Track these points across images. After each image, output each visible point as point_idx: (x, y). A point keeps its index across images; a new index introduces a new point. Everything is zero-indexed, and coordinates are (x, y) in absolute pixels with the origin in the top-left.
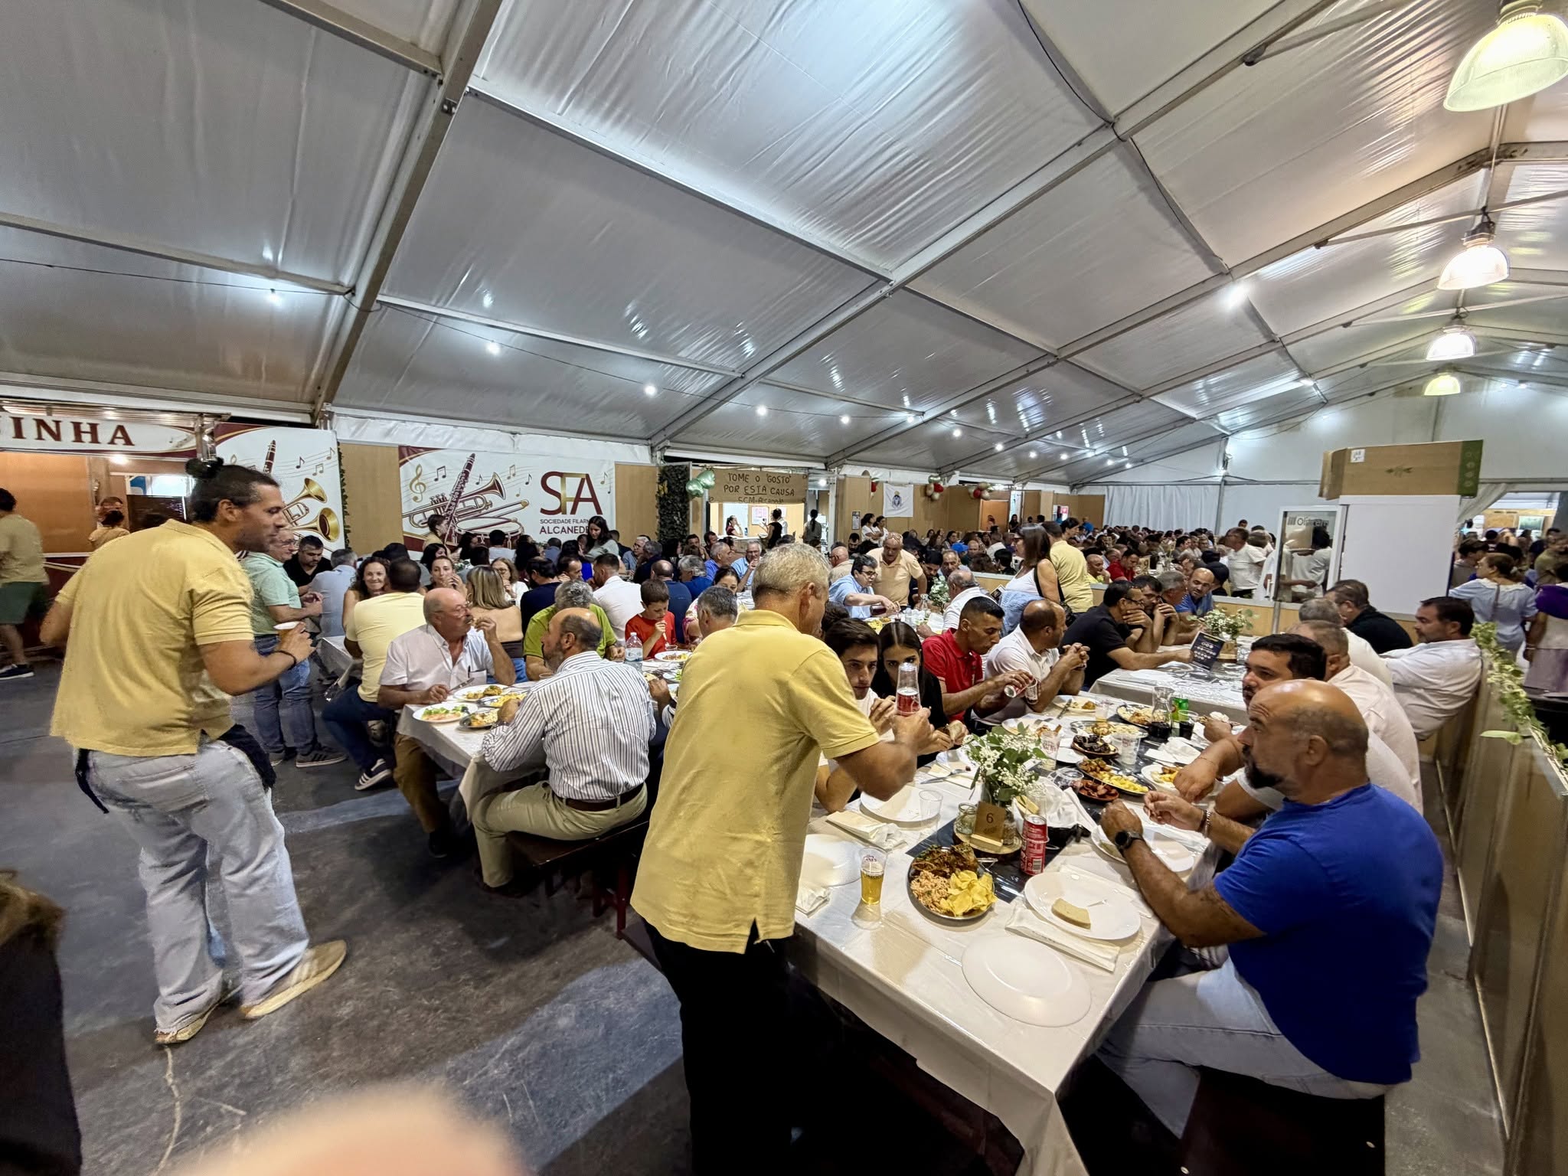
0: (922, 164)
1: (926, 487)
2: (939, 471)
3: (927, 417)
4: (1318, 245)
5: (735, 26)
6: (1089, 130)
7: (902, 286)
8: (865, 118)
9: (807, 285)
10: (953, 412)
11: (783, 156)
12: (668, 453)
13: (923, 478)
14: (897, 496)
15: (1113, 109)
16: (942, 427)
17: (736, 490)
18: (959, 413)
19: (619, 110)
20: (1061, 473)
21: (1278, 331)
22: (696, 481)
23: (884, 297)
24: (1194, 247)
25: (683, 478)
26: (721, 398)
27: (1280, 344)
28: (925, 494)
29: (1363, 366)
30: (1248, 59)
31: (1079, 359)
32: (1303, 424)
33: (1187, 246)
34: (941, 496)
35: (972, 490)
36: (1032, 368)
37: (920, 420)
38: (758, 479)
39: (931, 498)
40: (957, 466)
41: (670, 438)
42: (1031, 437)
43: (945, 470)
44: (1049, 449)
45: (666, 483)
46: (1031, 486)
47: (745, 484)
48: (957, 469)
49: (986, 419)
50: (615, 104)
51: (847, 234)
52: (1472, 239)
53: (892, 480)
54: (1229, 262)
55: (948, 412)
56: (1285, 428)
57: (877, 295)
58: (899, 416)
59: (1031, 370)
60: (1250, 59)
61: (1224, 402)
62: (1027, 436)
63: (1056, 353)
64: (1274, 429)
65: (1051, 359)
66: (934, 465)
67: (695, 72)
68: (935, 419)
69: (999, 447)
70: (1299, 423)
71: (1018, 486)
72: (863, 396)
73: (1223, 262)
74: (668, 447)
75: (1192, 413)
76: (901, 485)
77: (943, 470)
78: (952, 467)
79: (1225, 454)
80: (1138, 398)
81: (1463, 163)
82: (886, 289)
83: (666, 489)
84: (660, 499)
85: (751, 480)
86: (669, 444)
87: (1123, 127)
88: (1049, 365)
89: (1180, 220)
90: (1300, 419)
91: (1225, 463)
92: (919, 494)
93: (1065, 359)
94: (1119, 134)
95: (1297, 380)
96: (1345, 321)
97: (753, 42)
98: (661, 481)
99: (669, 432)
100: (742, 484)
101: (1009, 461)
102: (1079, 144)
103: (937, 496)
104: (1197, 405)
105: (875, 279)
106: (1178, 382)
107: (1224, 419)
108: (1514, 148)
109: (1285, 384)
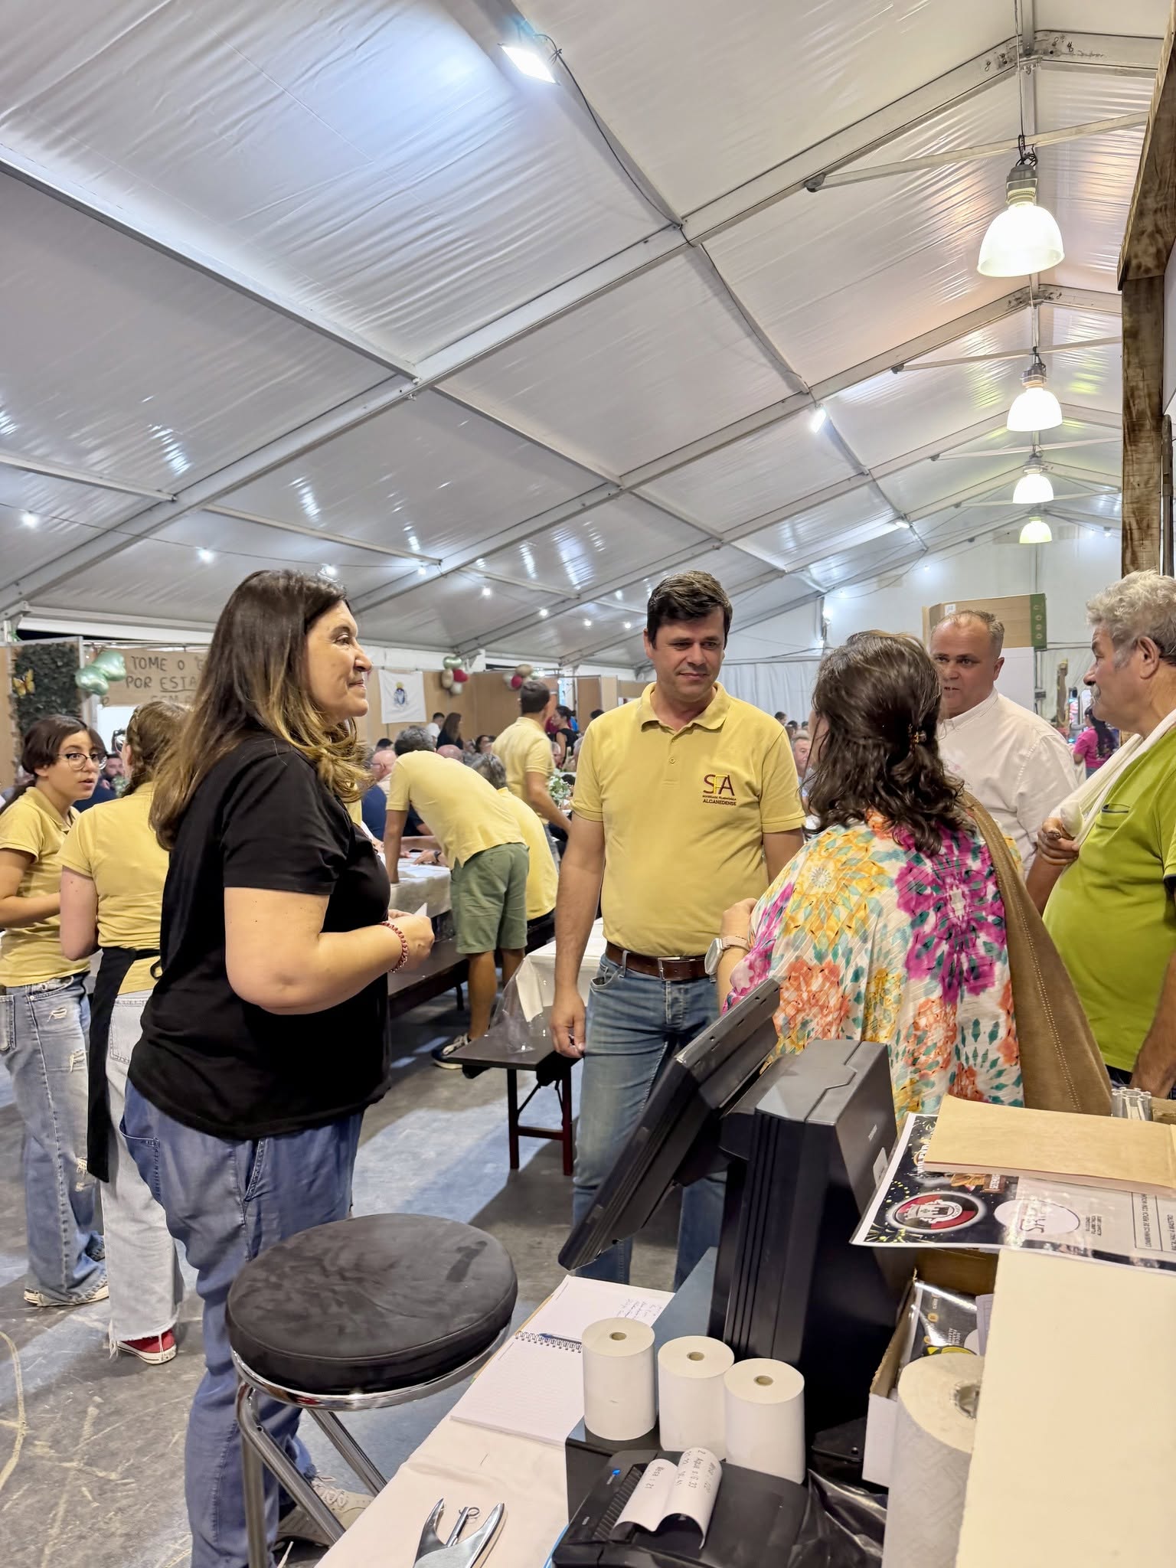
0: (467, 243)
1: (440, 676)
2: (456, 649)
3: (446, 567)
4: (896, 369)
5: (257, 74)
6: (656, 228)
7: (431, 386)
8: (402, 186)
9: (298, 374)
10: (480, 563)
11: (292, 216)
12: (26, 625)
13: (435, 661)
14: (400, 690)
15: (680, 210)
16: (464, 583)
17: (146, 685)
18: (487, 563)
19: (73, 140)
20: (622, 651)
21: (867, 464)
22: (92, 668)
23: (406, 399)
24: (771, 361)
25: (66, 665)
26: (136, 532)
27: (869, 478)
28: (441, 686)
29: (957, 505)
30: (809, 184)
31: (647, 490)
32: (904, 577)
33: (764, 360)
34: (464, 688)
35: (509, 677)
36: (589, 501)
37: (436, 571)
38: (181, 665)
39: (449, 691)
40: (482, 641)
41: (29, 598)
42: (585, 597)
43: (466, 648)
44: (604, 616)
45: (29, 674)
46: (585, 671)
47: (162, 674)
48: (481, 646)
49: (521, 572)
50: (72, 132)
51: (360, 315)
52: (1030, 379)
53: (388, 664)
54: (808, 380)
55: (473, 561)
56: (886, 583)
57: (394, 395)
58: (402, 566)
59: (588, 504)
60: (813, 184)
61: (813, 549)
62: (579, 596)
63: (617, 481)
64: (872, 584)
65: (610, 490)
66: (448, 641)
67: (193, 112)
68: (457, 570)
69: (544, 613)
70: (902, 575)
71: (567, 671)
72: (355, 533)
73: (803, 380)
74: (25, 614)
75: (779, 563)
76: (403, 672)
77: (461, 649)
78: (474, 644)
79: (822, 618)
80: (717, 544)
81: (1012, 298)
82: (407, 388)
83: (31, 686)
84: (19, 702)
85: (170, 666)
86: (27, 608)
87: (692, 230)
88: (610, 498)
89: (754, 330)
90: (900, 571)
91: (824, 631)
92: (432, 684)
93: (630, 490)
94: (689, 238)
95: (892, 522)
96: (933, 453)
97: (276, 93)
98: (19, 670)
99: (27, 588)
100: (154, 673)
101: (550, 634)
102: (645, 240)
103: (458, 687)
104: (784, 554)
105: (393, 373)
106: (762, 522)
107: (816, 571)
108: (1052, 290)
109: (879, 527)
